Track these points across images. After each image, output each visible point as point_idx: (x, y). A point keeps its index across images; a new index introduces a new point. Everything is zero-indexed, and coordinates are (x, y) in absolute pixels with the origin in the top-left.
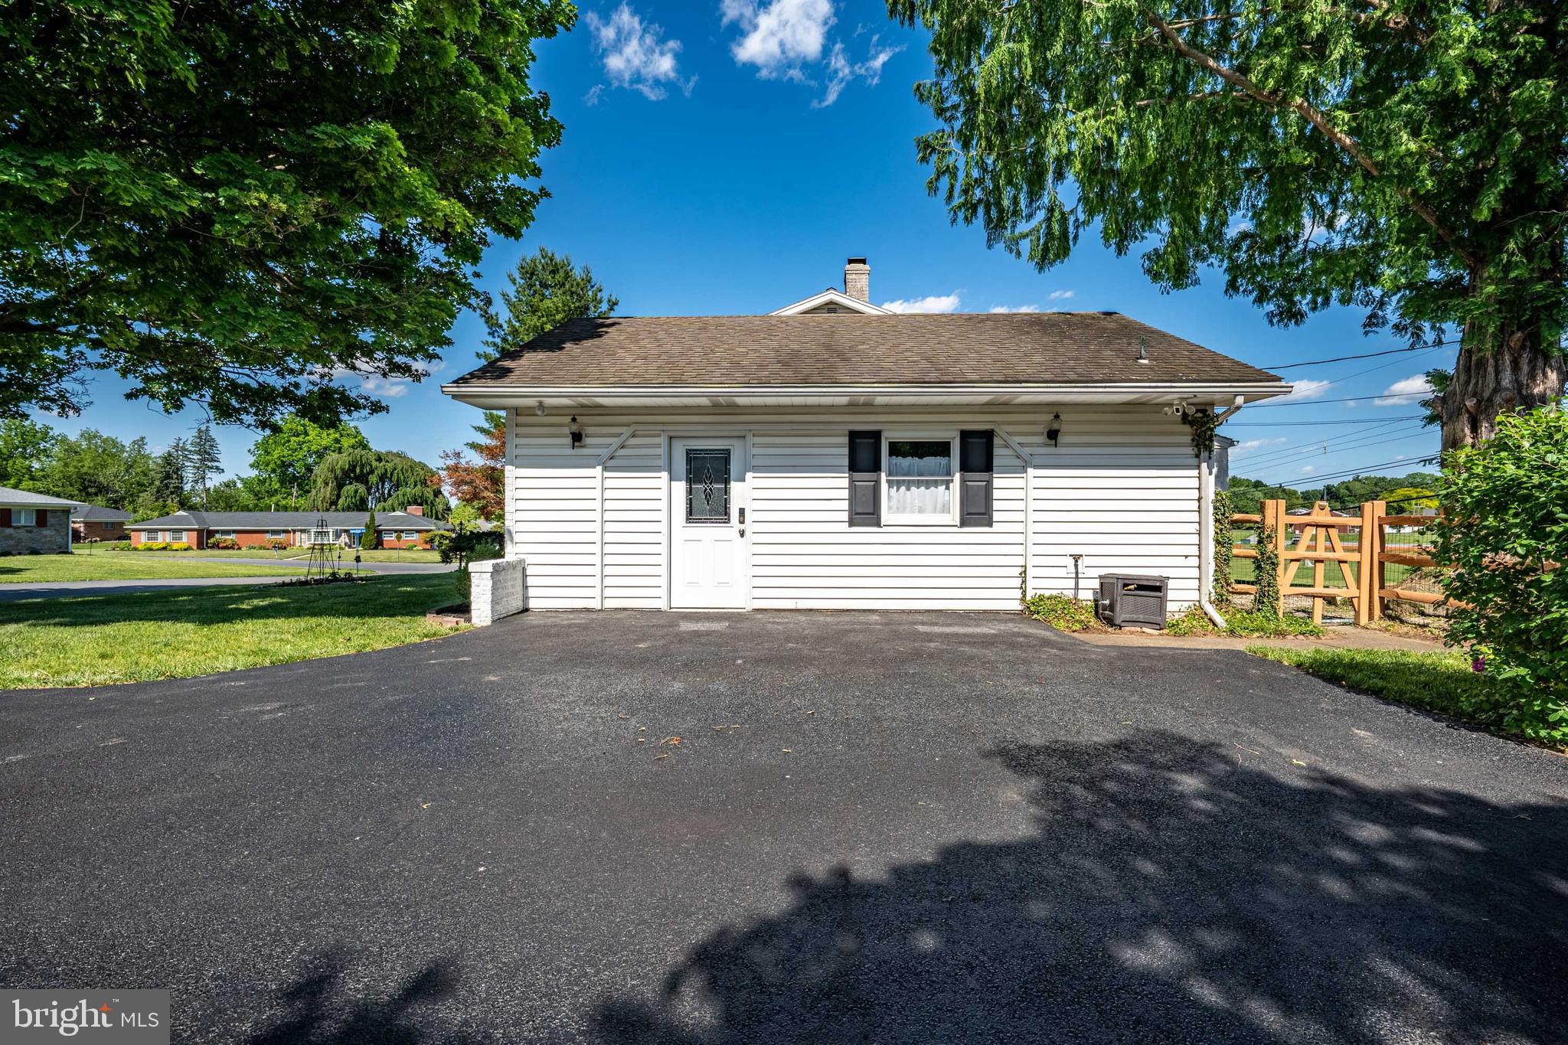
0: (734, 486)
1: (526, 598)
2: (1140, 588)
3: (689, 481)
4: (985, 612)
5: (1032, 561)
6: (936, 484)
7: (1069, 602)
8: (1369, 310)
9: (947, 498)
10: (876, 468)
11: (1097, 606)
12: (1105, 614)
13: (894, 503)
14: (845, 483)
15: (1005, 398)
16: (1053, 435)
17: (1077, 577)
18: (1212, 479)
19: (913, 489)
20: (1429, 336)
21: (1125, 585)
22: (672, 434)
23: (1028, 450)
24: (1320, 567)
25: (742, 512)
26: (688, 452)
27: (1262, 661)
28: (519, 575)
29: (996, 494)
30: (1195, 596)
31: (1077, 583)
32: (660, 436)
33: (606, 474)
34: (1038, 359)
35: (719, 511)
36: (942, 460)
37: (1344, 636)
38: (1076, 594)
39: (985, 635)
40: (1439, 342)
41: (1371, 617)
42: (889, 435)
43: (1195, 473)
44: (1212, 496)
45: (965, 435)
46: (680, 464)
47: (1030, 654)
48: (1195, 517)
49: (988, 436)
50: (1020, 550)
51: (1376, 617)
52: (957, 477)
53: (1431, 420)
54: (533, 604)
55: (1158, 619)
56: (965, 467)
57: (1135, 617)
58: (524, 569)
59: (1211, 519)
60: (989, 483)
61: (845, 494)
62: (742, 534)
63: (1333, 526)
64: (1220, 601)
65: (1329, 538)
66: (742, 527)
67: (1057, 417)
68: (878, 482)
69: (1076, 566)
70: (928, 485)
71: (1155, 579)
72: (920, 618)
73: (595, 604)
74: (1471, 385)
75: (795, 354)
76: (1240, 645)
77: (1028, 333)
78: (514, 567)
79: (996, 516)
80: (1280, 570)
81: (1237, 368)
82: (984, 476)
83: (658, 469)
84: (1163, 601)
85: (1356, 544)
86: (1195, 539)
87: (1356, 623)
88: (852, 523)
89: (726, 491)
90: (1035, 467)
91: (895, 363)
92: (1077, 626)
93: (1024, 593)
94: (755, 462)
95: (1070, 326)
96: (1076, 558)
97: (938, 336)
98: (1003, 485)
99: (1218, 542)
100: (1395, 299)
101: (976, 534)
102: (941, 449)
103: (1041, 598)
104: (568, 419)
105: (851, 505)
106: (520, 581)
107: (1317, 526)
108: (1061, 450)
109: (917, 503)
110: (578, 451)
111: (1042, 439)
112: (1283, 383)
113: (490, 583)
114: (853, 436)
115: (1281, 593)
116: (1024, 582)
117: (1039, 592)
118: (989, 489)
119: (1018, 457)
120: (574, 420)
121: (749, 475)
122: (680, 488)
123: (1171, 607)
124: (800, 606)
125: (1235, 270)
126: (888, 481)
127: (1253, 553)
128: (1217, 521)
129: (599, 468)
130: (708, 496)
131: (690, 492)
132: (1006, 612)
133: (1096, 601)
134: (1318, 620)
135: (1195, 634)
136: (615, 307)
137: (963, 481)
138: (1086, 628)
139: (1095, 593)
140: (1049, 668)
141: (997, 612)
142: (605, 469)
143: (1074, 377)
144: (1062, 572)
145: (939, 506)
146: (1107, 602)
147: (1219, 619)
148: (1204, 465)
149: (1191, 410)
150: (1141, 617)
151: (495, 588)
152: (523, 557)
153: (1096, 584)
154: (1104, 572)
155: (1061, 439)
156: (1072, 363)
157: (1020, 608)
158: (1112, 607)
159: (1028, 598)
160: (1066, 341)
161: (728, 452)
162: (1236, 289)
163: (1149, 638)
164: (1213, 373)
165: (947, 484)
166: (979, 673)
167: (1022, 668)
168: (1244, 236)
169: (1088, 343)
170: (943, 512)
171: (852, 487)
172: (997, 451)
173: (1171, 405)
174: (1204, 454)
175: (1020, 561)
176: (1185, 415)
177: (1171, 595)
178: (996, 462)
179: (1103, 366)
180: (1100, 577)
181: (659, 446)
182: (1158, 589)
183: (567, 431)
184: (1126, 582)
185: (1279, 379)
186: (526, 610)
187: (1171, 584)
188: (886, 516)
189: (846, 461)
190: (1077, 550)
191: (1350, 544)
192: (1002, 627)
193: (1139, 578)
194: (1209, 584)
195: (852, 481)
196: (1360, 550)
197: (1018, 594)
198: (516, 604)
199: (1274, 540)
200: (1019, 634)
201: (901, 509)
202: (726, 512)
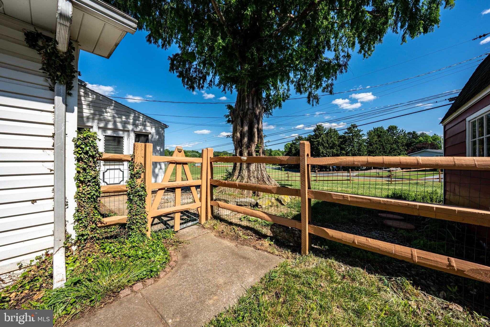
41: (207, 219)
51: (209, 218)
63: (186, 164)
65: (184, 173)
74: (241, 107)
85: (199, 176)
107: (176, 163)
115: (149, 217)
191: (197, 176)
196: (201, 179)
199: (142, 176)
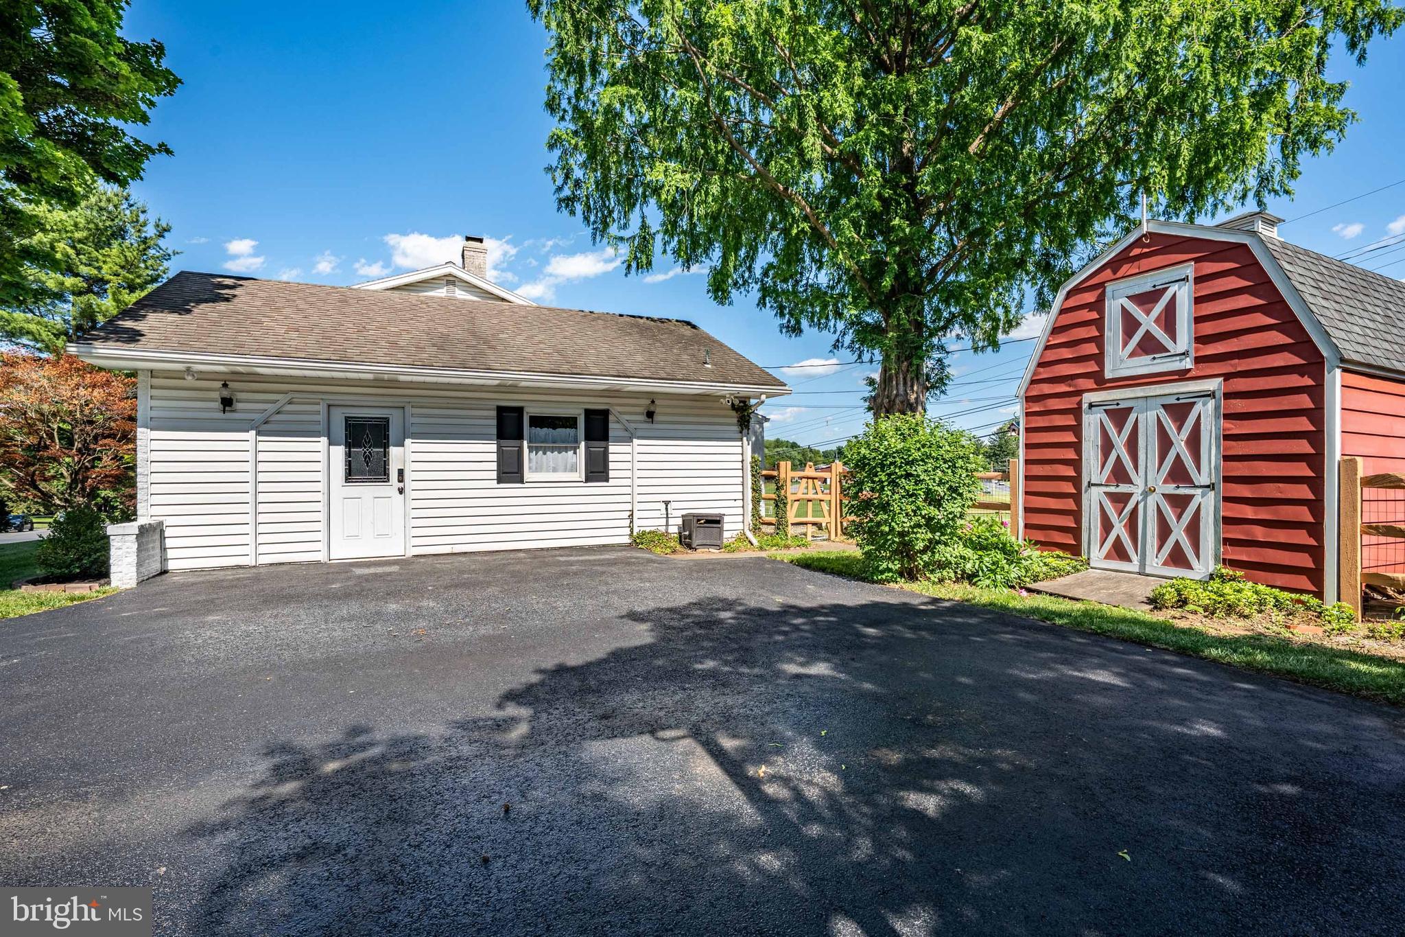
0: (394, 451)
1: (164, 560)
2: (708, 522)
3: (348, 445)
4: (604, 546)
5: (637, 507)
6: (566, 449)
7: (663, 535)
8: (835, 337)
9: (574, 460)
10: (520, 437)
11: (680, 537)
12: (686, 541)
13: (533, 464)
14: (494, 448)
15: (618, 387)
16: (650, 415)
17: (667, 517)
18: (750, 447)
19: (548, 453)
20: (866, 357)
21: (699, 520)
22: (331, 402)
23: (634, 425)
24: (810, 503)
25: (401, 473)
26: (347, 419)
27: (773, 561)
28: (157, 537)
29: (611, 457)
30: (740, 526)
31: (667, 521)
32: (319, 404)
33: (260, 438)
34: (639, 358)
35: (379, 472)
36: (571, 431)
37: (821, 546)
38: (667, 529)
39: (609, 560)
40: (871, 361)
41: (836, 535)
42: (531, 410)
43: (740, 443)
44: (749, 459)
45: (588, 413)
46: (340, 429)
47: (641, 568)
48: (740, 473)
49: (605, 414)
50: (628, 498)
51: (839, 534)
52: (583, 444)
53: (869, 409)
54: (171, 565)
55: (718, 542)
56: (588, 438)
57: (704, 542)
58: (162, 532)
59: (749, 474)
60: (606, 449)
61: (494, 457)
62: (401, 491)
63: (816, 479)
64: (755, 529)
65: (814, 486)
66: (401, 485)
67: (653, 402)
68: (521, 448)
69: (667, 509)
70: (560, 450)
71: (716, 515)
72: (557, 553)
73: (248, 561)
74: (886, 389)
75: (445, 338)
76: (764, 554)
77: (630, 334)
78: (155, 529)
79: (611, 474)
80: (788, 507)
81: (763, 375)
82: (603, 444)
83: (317, 434)
84: (721, 530)
85: (828, 490)
86: (740, 488)
87: (829, 539)
88: (499, 480)
89: (386, 454)
90: (639, 438)
91: (534, 353)
92: (668, 551)
93: (632, 532)
94: (414, 429)
95: (659, 331)
96: (667, 503)
97: (563, 330)
98: (616, 451)
99: (753, 490)
100: (851, 331)
101: (596, 488)
102: (570, 422)
103: (644, 533)
104: (219, 384)
105: (498, 466)
106: (158, 544)
107: (808, 478)
108: (655, 426)
109: (551, 464)
110: (228, 415)
111: (643, 418)
112: (787, 388)
113: (136, 546)
114: (500, 410)
115: (789, 523)
116: (632, 522)
117: (642, 529)
118: (606, 453)
119: (626, 430)
120: (225, 385)
121: (408, 441)
122: (339, 452)
123: (726, 535)
124: (455, 551)
125: (765, 291)
126: (529, 447)
127: (774, 496)
128: (753, 475)
129: (253, 432)
130: (367, 458)
131: (349, 454)
132: (619, 545)
133: (680, 533)
134: (809, 538)
135: (740, 551)
136: (166, 234)
137: (587, 448)
138: (674, 552)
139: (679, 528)
140: (653, 574)
141: (613, 546)
142: (259, 433)
143: (664, 375)
144: (657, 514)
145: (568, 467)
146: (687, 533)
147: (755, 541)
148: (745, 439)
149: (737, 402)
150: (708, 542)
151: (139, 550)
152: (161, 519)
153: (680, 521)
154: (685, 512)
155: (656, 418)
156: (662, 364)
157: (629, 541)
158: (690, 537)
159: (635, 534)
160: (658, 344)
161: (387, 420)
162: (764, 305)
163: (714, 554)
164: (749, 378)
165: (575, 450)
166: (610, 580)
167: (637, 575)
168: (771, 266)
169: (672, 348)
170: (571, 471)
171: (500, 452)
172: (611, 425)
173: (724, 397)
174: (745, 431)
175: (629, 507)
176: (733, 405)
177: (726, 527)
178: (611, 433)
179: (682, 368)
180: (683, 516)
181: (318, 413)
182: (718, 522)
183: (216, 395)
184: (698, 518)
185: (785, 385)
186: (164, 572)
187: (726, 519)
188: (528, 475)
189: (494, 431)
190: (666, 498)
191: (825, 490)
192: (619, 554)
193: (707, 515)
194: (749, 518)
195: (499, 447)
196: (830, 493)
197: (628, 531)
198: (155, 567)
199: (785, 488)
200: (631, 558)
201: (538, 469)
202: (386, 473)
